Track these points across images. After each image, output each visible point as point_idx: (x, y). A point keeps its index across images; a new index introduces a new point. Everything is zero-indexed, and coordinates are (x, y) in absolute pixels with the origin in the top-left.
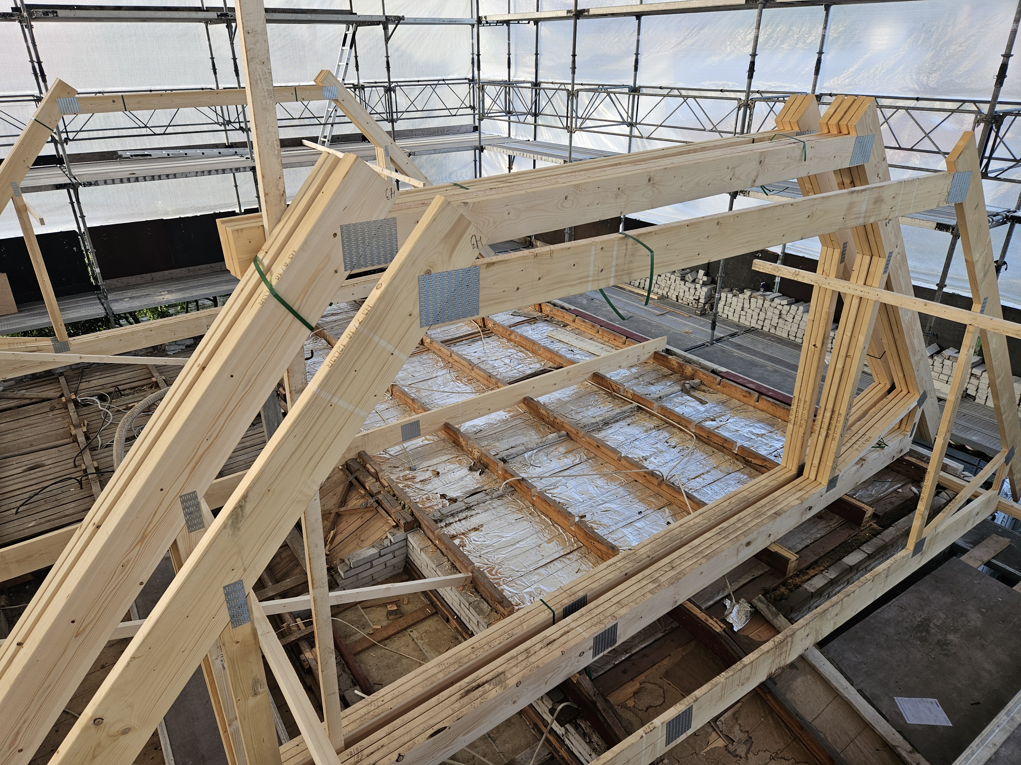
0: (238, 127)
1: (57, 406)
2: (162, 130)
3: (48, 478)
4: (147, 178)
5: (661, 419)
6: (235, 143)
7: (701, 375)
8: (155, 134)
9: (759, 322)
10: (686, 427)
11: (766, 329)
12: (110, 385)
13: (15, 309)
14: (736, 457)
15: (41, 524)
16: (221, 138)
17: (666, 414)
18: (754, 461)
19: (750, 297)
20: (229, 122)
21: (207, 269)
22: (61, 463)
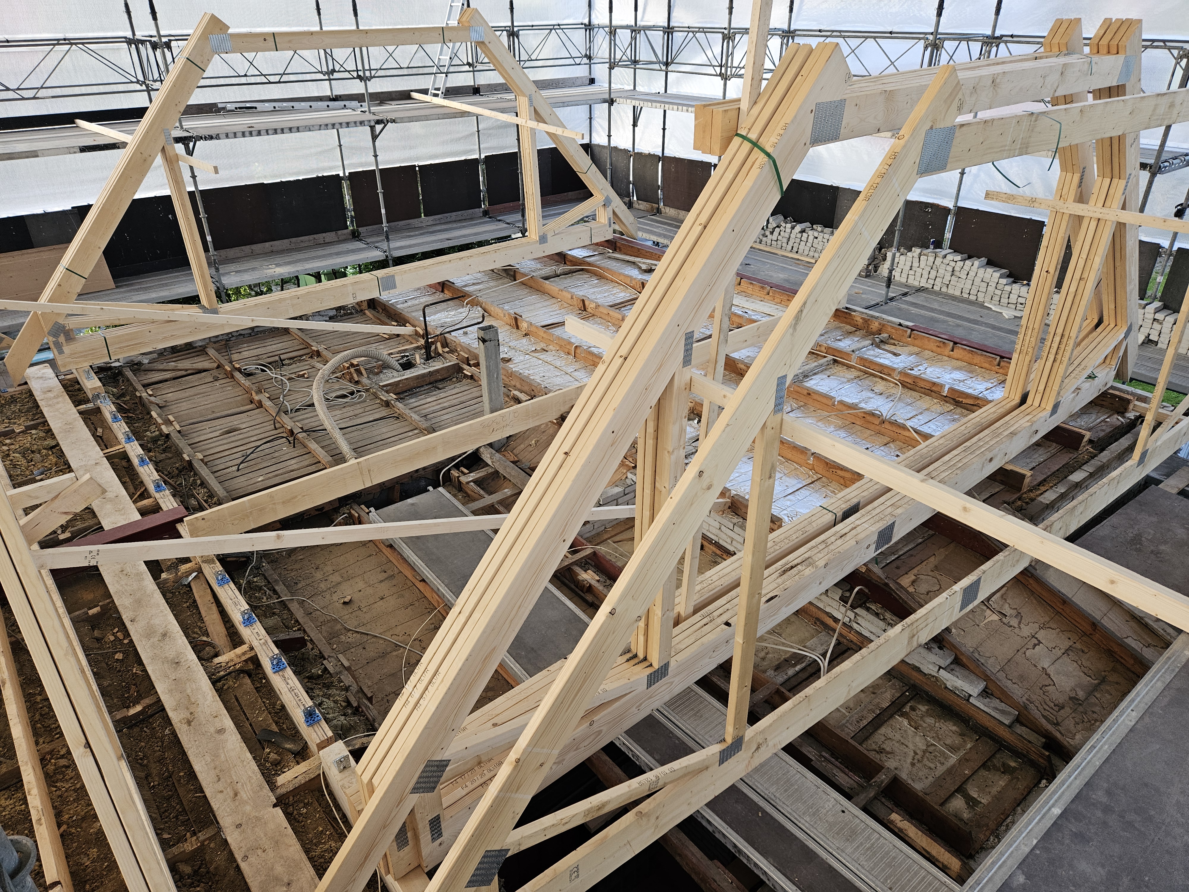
0: (355, 74)
1: (220, 376)
2: (277, 78)
3: (252, 439)
4: (270, 132)
5: (860, 370)
6: (340, 96)
7: (889, 329)
8: (270, 83)
9: (930, 281)
10: (889, 375)
11: (936, 288)
12: (265, 356)
13: (113, 285)
14: (946, 399)
15: (270, 478)
16: (324, 89)
17: (867, 365)
18: (964, 401)
19: (920, 255)
20: (334, 71)
21: (309, 241)
22: (257, 427)
